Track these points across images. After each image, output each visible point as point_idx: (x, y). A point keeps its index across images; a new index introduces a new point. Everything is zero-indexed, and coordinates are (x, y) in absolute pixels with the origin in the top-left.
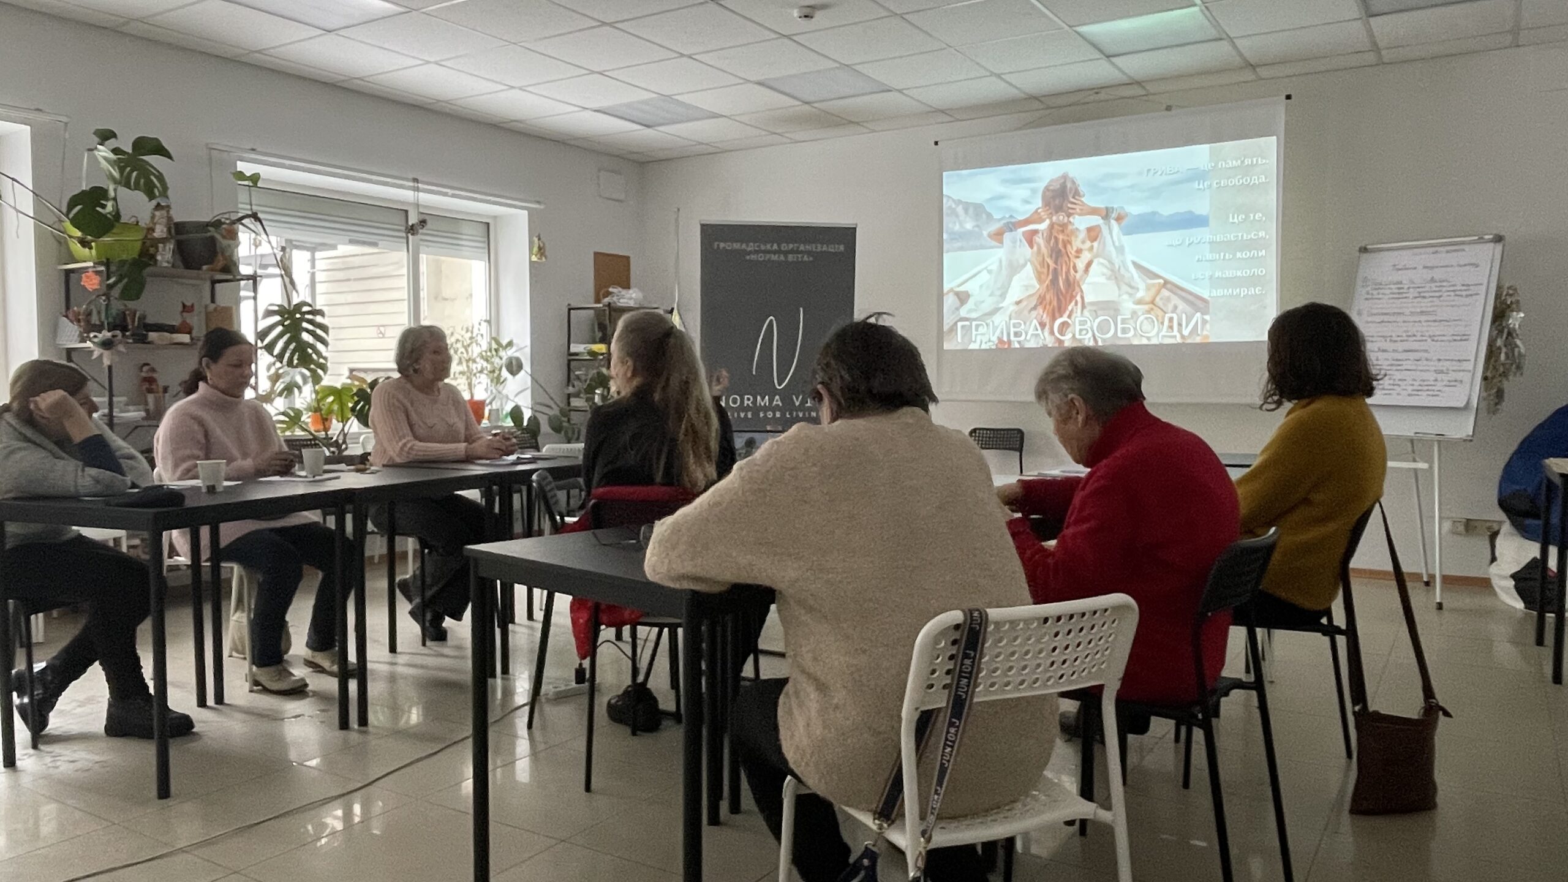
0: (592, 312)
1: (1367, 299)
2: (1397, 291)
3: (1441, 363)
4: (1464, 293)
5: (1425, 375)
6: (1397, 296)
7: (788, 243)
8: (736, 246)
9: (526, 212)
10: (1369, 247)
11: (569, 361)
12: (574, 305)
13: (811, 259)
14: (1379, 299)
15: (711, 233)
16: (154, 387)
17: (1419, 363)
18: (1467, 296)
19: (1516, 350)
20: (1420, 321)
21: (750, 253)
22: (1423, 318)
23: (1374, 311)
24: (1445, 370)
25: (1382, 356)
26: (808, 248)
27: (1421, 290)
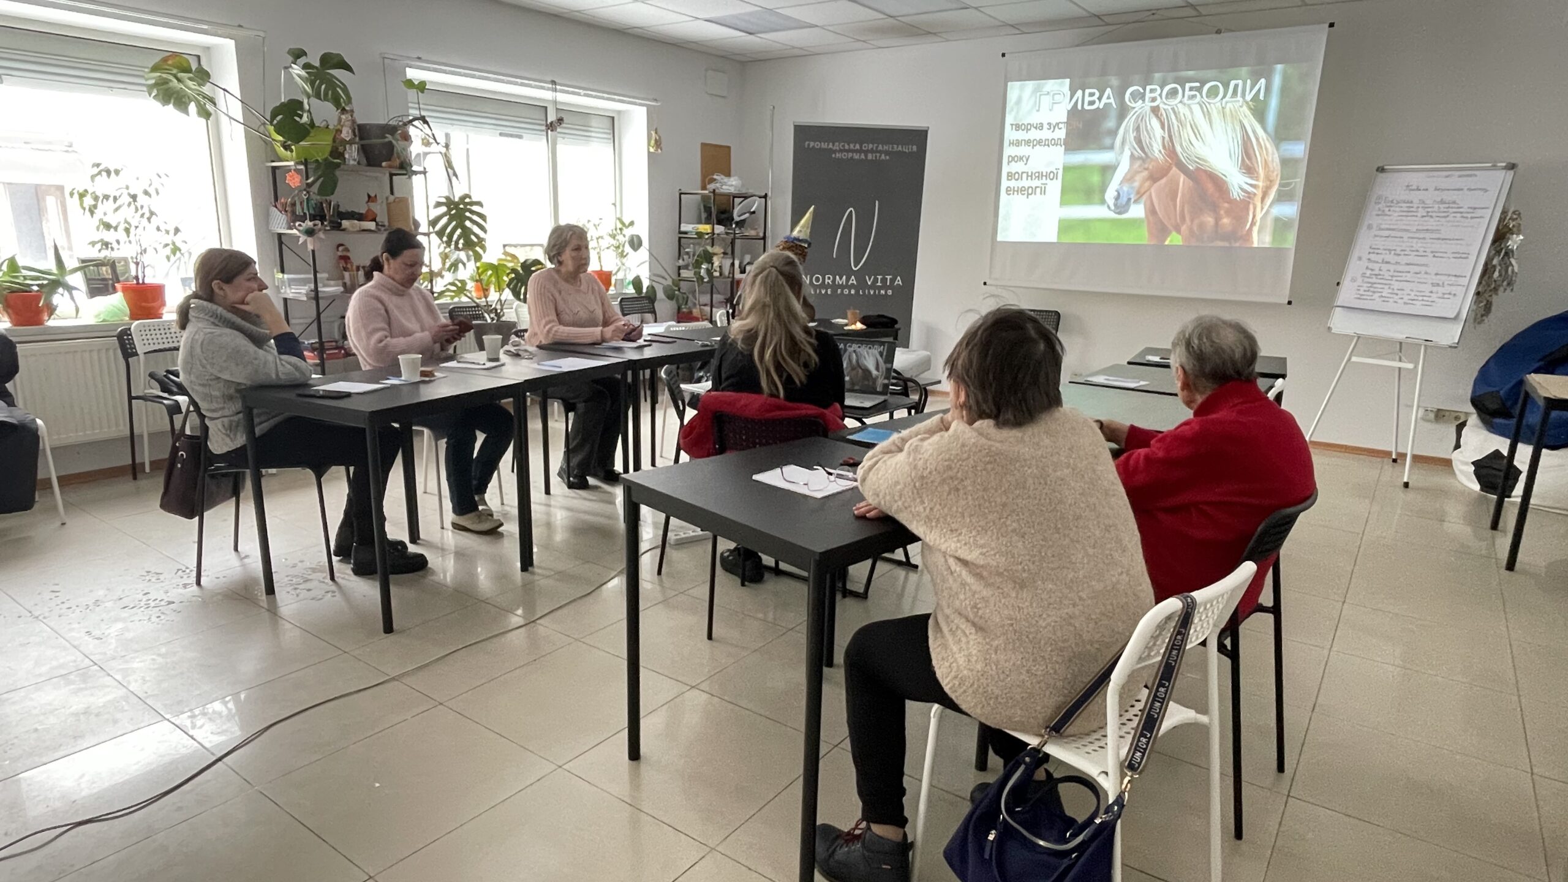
0: (699, 196)
1: (1378, 215)
2: (1406, 209)
3: (1438, 277)
4: (1469, 215)
5: (1422, 287)
6: (1406, 214)
7: (868, 143)
8: (824, 146)
9: (644, 109)
10: (1386, 167)
11: (680, 239)
12: (683, 192)
13: (888, 158)
14: (1390, 216)
16: (349, 266)
17: (1418, 276)
18: (1472, 218)
19: (1510, 269)
20: (1424, 238)
21: (835, 152)
22: (1428, 235)
23: (1383, 226)
24: (1441, 283)
25: (1385, 267)
26: (886, 148)
27: (1429, 210)
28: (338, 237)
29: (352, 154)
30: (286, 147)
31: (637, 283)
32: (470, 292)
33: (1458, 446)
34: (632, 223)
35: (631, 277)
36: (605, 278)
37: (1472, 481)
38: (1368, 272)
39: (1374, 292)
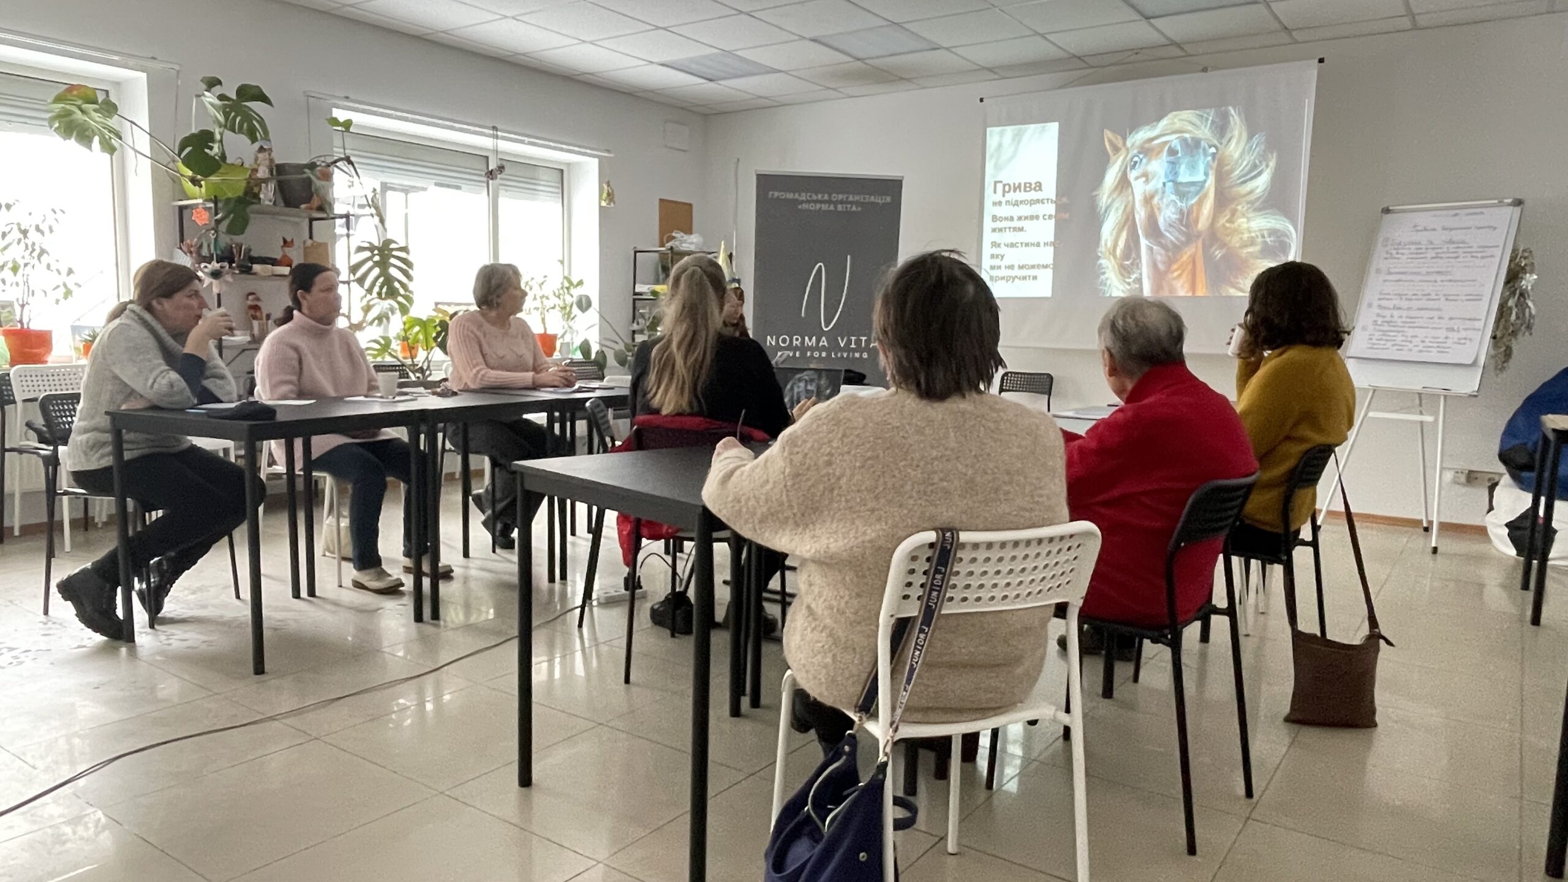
0: (656, 255)
1: (1386, 258)
2: (1415, 251)
3: (1454, 321)
4: (1479, 255)
5: (1438, 333)
6: (1414, 256)
7: (838, 193)
8: (790, 196)
9: (596, 160)
10: (1391, 208)
11: (634, 300)
12: (639, 249)
13: (859, 209)
14: (1398, 258)
15: (766, 182)
16: (258, 314)
17: (1431, 321)
18: (1483, 257)
19: (1527, 310)
20: (1436, 281)
21: (802, 202)
22: (1439, 278)
23: (1392, 270)
24: (1456, 328)
25: (1396, 313)
26: (857, 198)
27: (1439, 251)
28: (250, 284)
29: (268, 194)
30: (194, 182)
31: (585, 348)
32: (396, 351)
33: (1491, 508)
34: (580, 283)
35: (577, 342)
36: (548, 342)
37: (1507, 546)
38: (1380, 320)
39: (1387, 340)
